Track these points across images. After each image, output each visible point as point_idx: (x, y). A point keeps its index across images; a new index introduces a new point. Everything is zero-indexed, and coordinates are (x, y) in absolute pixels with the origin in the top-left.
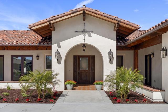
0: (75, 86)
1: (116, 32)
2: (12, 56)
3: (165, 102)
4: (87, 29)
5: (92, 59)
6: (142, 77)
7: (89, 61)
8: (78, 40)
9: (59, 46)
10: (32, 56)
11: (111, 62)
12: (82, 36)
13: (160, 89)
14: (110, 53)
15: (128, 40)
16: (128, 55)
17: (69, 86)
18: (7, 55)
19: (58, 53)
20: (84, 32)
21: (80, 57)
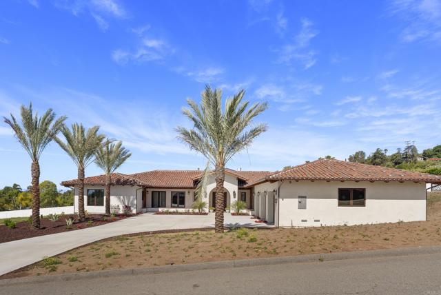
1: (237, 182)
2: (172, 192)
9: (206, 188)
10: (185, 193)
11: (235, 197)
13: (253, 210)
14: (234, 192)
17: (211, 210)
18: (169, 192)
19: (205, 192)
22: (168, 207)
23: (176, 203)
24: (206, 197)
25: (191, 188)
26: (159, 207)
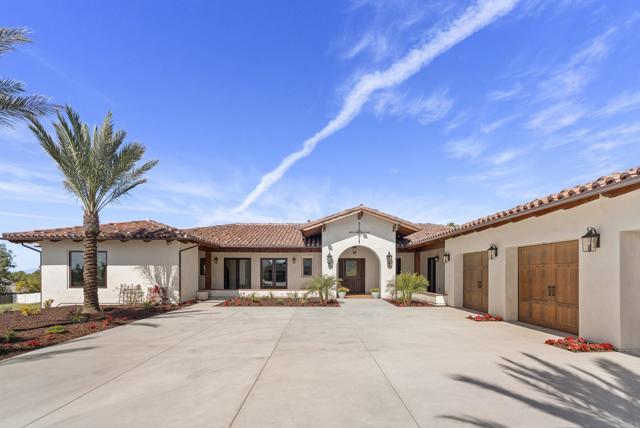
0: (348, 294)
1: (395, 234)
2: (262, 259)
3: (447, 306)
4: (362, 229)
5: (361, 263)
6: (426, 282)
7: (358, 264)
8: (353, 241)
9: (331, 249)
10: (286, 259)
11: (390, 266)
12: (357, 237)
13: (443, 293)
14: (389, 256)
15: (409, 241)
16: (408, 258)
17: (342, 294)
18: (256, 258)
19: (329, 256)
20: (359, 232)
21: (345, 260)
22: (256, 289)
23: (270, 279)
24: (331, 267)
25: (299, 250)
26: (238, 287)
